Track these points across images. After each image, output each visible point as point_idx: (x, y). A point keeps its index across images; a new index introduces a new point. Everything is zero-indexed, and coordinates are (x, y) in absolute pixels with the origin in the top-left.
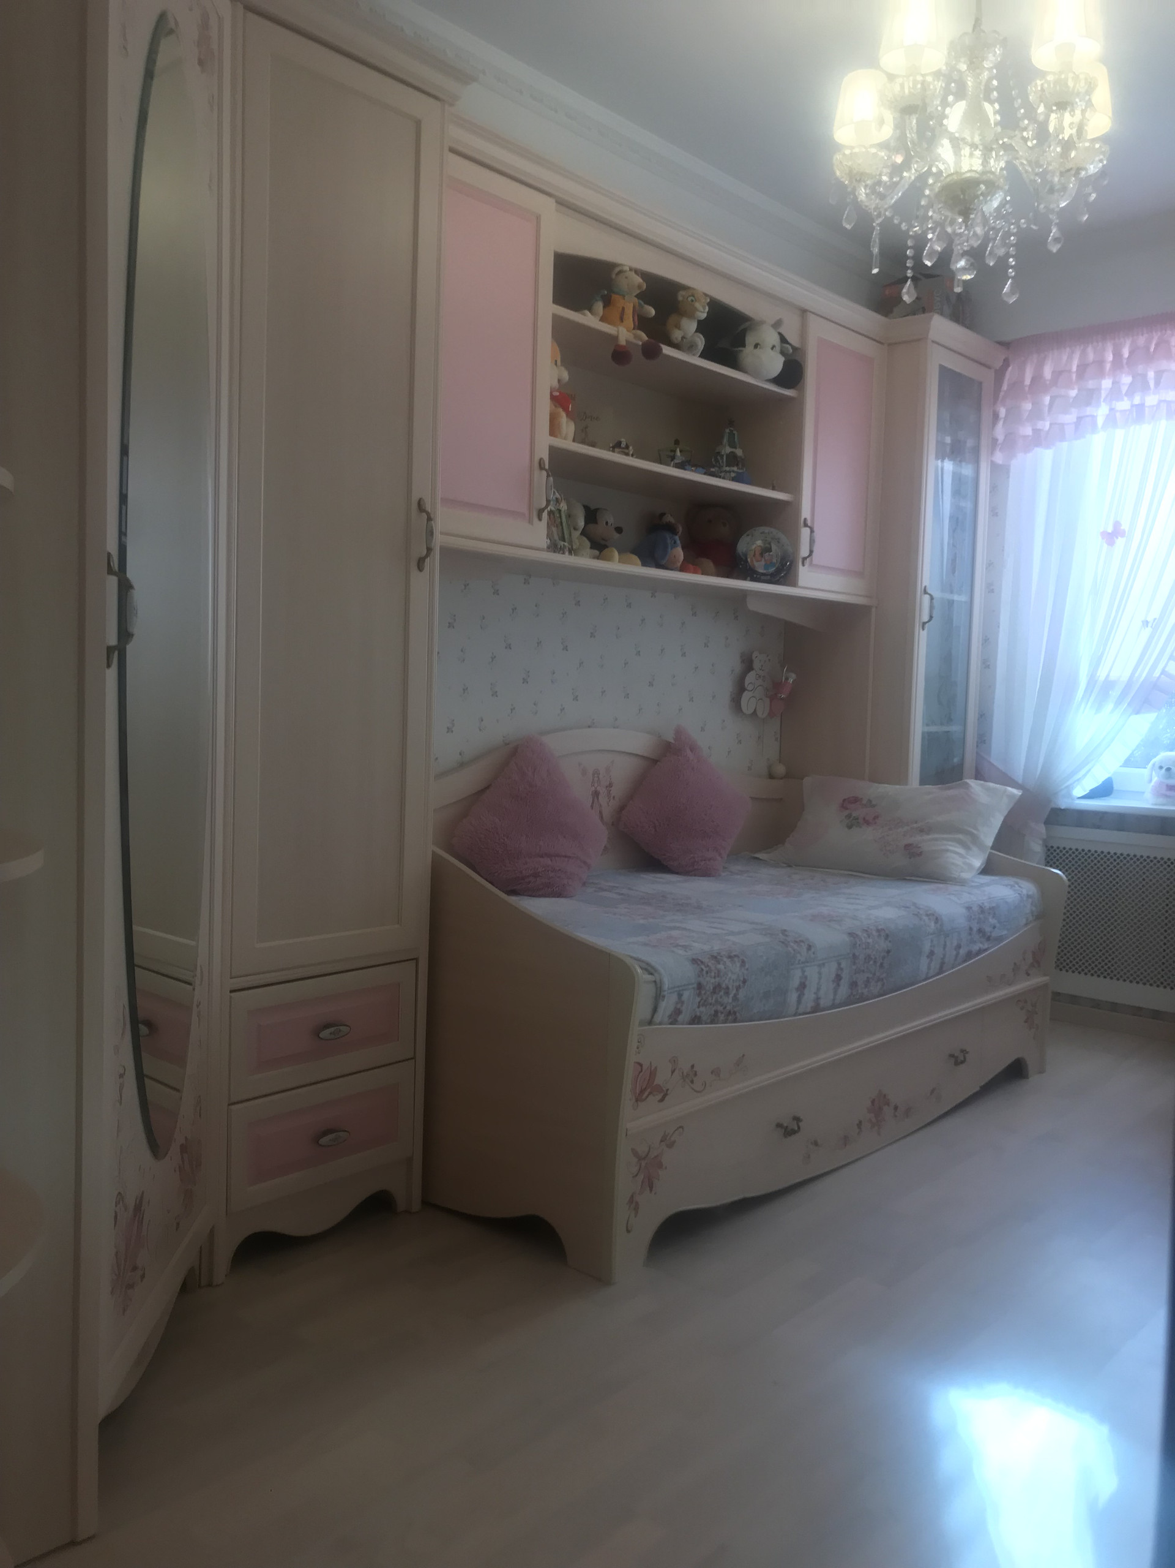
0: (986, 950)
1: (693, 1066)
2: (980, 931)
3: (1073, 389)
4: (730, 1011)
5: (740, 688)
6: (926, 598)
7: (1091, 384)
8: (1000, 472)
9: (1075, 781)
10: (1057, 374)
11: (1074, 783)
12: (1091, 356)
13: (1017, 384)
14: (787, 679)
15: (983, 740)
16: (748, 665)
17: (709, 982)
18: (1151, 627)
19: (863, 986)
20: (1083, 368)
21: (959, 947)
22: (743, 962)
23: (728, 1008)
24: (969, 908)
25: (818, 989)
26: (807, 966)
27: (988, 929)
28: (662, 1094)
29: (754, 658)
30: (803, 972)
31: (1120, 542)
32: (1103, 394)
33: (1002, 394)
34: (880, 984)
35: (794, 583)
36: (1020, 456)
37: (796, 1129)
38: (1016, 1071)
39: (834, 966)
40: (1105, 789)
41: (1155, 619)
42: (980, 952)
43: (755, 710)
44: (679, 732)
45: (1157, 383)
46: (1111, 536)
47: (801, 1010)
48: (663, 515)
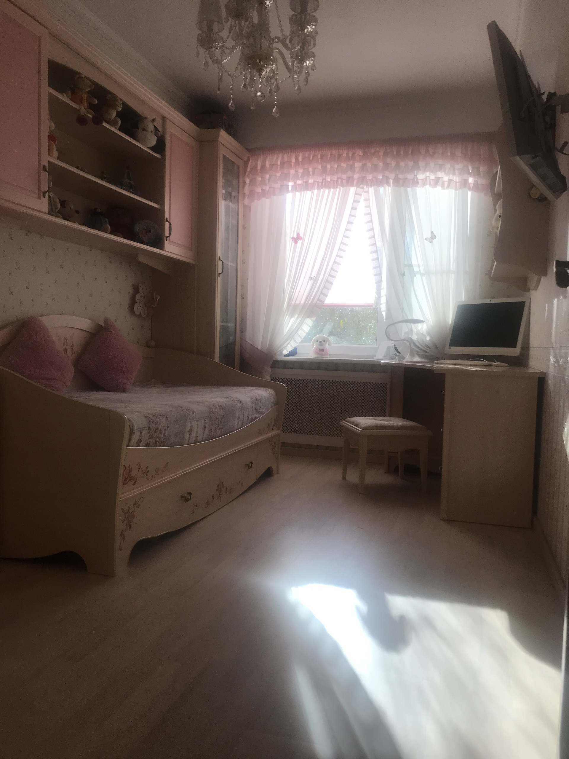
0: (258, 417)
1: (147, 467)
2: (256, 409)
3: (278, 173)
4: (162, 442)
5: (133, 302)
6: (220, 262)
7: (286, 171)
8: (247, 208)
9: (284, 347)
10: (272, 165)
11: (283, 348)
12: (286, 159)
13: (254, 169)
14: (156, 298)
15: (243, 331)
16: (136, 290)
17: (153, 426)
18: (313, 280)
19: (214, 431)
20: (283, 163)
21: (248, 415)
22: (167, 418)
23: (161, 440)
24: (252, 398)
25: (197, 432)
26: (192, 421)
27: (258, 408)
28: (134, 482)
29: (139, 287)
30: (191, 423)
31: (299, 242)
32: (291, 176)
33: (247, 173)
34: (220, 430)
35: (162, 248)
36: (256, 201)
37: (189, 498)
38: (268, 474)
39: (203, 421)
40: (294, 352)
41: (314, 276)
42: (256, 418)
43: (141, 313)
44: (106, 321)
45: (313, 173)
46: (296, 240)
47: (190, 442)
48: (96, 209)
